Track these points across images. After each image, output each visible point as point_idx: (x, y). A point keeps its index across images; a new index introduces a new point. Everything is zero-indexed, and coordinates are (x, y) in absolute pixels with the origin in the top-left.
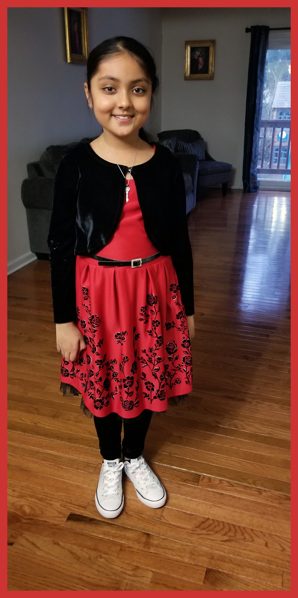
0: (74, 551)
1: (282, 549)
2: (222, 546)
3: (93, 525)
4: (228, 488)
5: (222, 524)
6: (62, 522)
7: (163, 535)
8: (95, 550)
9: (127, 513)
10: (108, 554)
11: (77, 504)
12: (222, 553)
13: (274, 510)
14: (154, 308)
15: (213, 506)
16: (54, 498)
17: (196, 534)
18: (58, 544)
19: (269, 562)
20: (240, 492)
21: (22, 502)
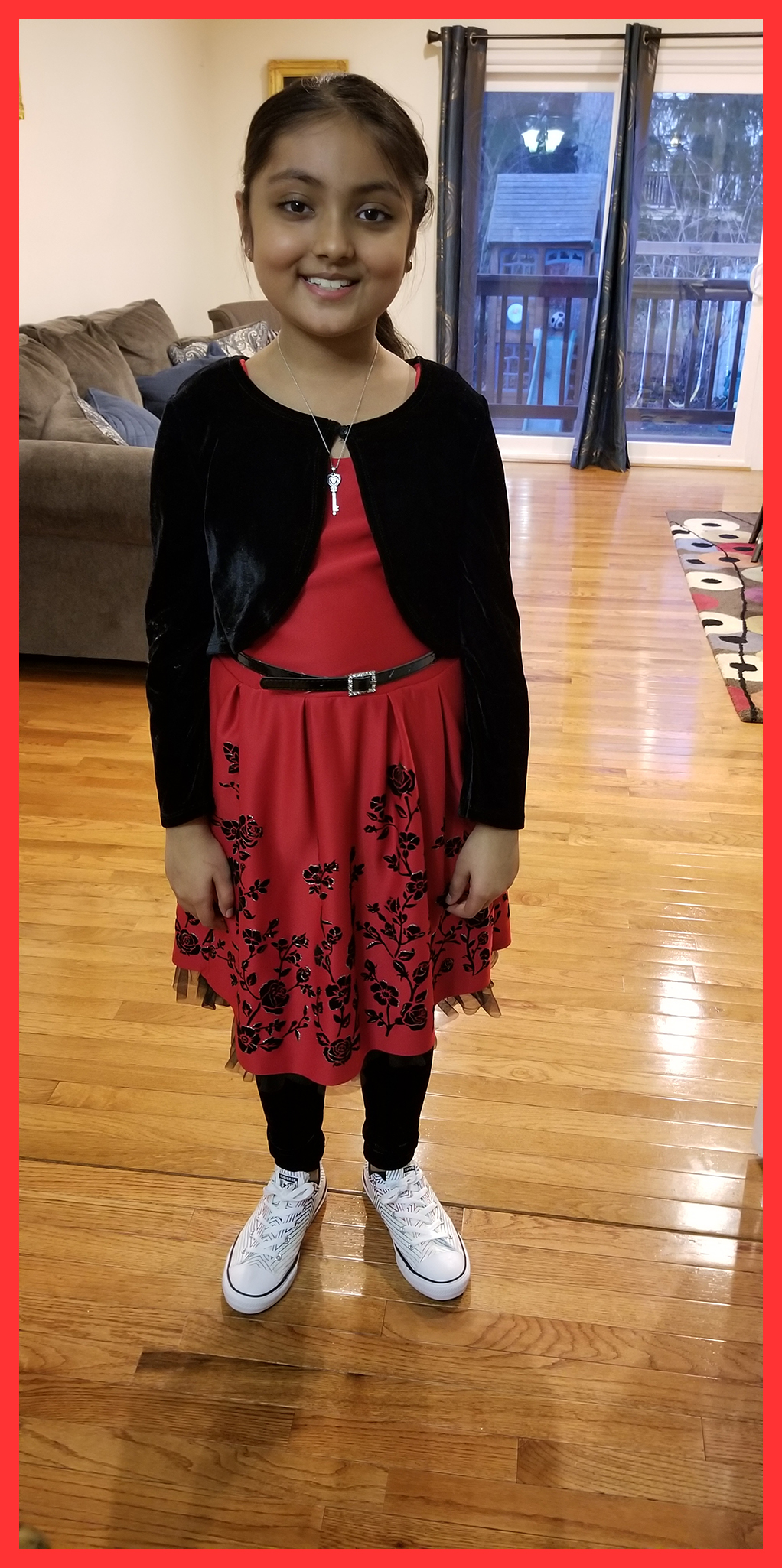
0: (168, 1449)
3: (211, 1373)
5: (536, 1325)
7: (395, 1374)
8: (227, 1436)
10: (263, 1443)
11: (156, 1324)
14: (406, 801)
17: (478, 1360)
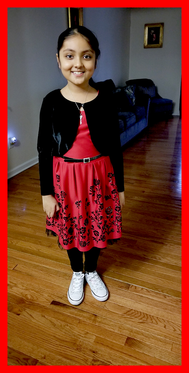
0: (53, 321)
1: (174, 330)
2: (138, 325)
4: (146, 293)
5: (140, 313)
6: (48, 305)
7: (104, 317)
8: (64, 321)
9: (85, 303)
10: (71, 324)
11: (57, 296)
12: (138, 329)
13: (173, 307)
14: (98, 187)
15: (136, 303)
16: (44, 292)
17: (124, 318)
18: (44, 317)
19: (165, 336)
20: (153, 296)
21: (27, 292)
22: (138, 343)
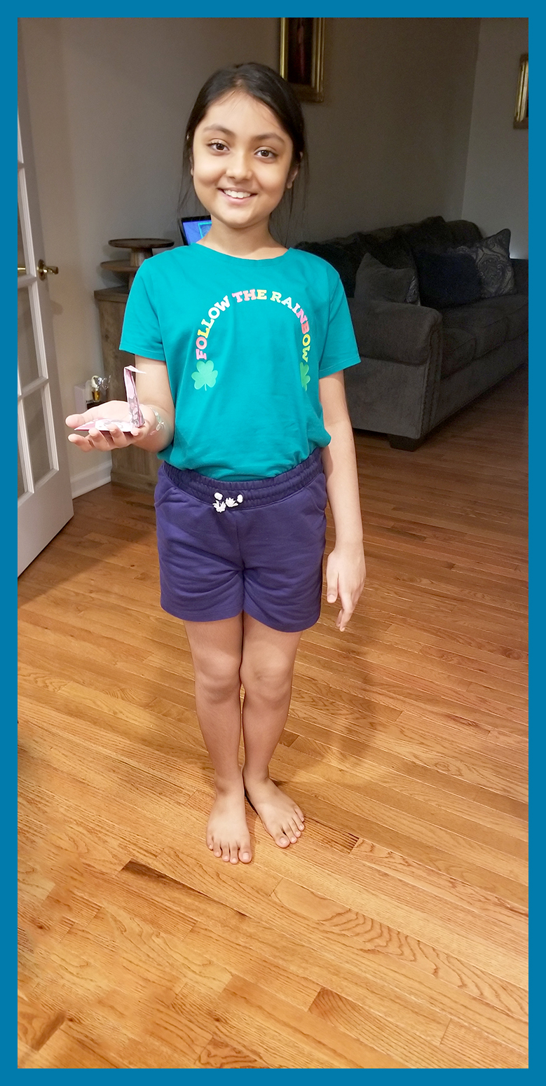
1: (460, 984)
2: (358, 958)
4: (399, 866)
5: (370, 924)
6: (114, 871)
7: (266, 922)
11: (145, 848)
12: (356, 970)
16: (112, 833)
17: (322, 932)
19: (431, 1000)
22: (350, 1008)
